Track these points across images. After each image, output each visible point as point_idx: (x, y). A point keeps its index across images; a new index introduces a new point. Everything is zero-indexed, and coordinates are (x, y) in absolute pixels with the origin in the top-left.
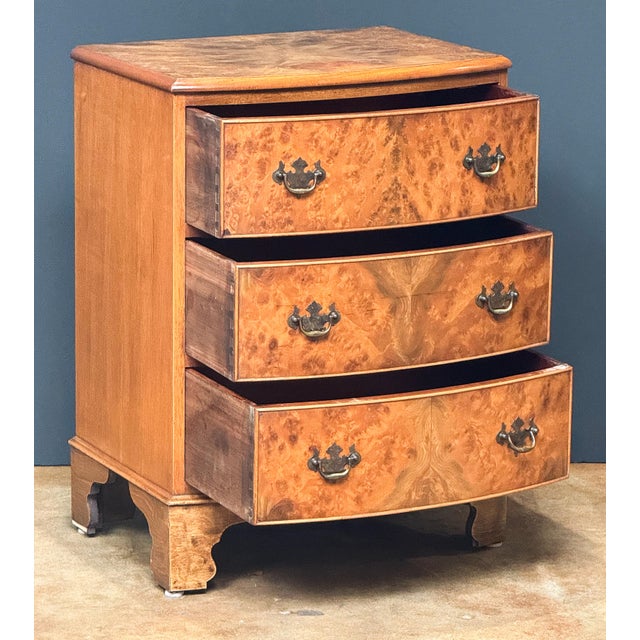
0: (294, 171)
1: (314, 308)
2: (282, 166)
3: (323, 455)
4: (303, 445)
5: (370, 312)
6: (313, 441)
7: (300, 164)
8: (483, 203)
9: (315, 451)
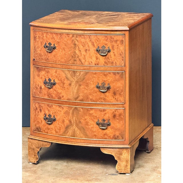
0: (48, 45)
1: (50, 80)
2: (46, 44)
3: (47, 116)
4: (43, 113)
5: (64, 84)
6: (45, 112)
7: (50, 44)
8: (104, 63)
9: (45, 115)
